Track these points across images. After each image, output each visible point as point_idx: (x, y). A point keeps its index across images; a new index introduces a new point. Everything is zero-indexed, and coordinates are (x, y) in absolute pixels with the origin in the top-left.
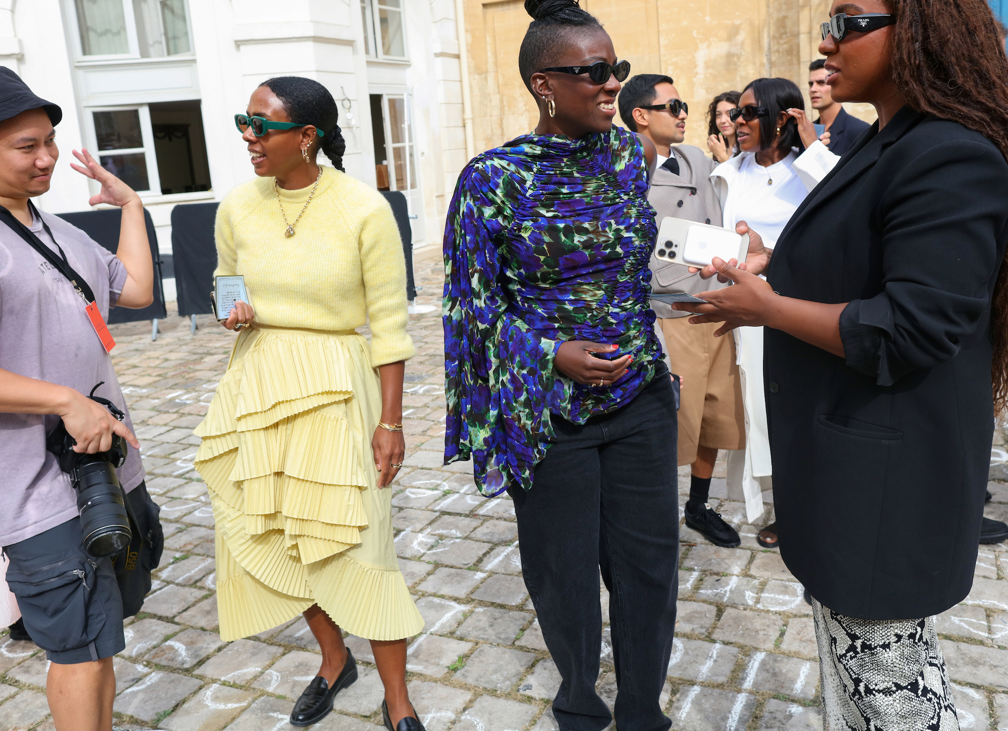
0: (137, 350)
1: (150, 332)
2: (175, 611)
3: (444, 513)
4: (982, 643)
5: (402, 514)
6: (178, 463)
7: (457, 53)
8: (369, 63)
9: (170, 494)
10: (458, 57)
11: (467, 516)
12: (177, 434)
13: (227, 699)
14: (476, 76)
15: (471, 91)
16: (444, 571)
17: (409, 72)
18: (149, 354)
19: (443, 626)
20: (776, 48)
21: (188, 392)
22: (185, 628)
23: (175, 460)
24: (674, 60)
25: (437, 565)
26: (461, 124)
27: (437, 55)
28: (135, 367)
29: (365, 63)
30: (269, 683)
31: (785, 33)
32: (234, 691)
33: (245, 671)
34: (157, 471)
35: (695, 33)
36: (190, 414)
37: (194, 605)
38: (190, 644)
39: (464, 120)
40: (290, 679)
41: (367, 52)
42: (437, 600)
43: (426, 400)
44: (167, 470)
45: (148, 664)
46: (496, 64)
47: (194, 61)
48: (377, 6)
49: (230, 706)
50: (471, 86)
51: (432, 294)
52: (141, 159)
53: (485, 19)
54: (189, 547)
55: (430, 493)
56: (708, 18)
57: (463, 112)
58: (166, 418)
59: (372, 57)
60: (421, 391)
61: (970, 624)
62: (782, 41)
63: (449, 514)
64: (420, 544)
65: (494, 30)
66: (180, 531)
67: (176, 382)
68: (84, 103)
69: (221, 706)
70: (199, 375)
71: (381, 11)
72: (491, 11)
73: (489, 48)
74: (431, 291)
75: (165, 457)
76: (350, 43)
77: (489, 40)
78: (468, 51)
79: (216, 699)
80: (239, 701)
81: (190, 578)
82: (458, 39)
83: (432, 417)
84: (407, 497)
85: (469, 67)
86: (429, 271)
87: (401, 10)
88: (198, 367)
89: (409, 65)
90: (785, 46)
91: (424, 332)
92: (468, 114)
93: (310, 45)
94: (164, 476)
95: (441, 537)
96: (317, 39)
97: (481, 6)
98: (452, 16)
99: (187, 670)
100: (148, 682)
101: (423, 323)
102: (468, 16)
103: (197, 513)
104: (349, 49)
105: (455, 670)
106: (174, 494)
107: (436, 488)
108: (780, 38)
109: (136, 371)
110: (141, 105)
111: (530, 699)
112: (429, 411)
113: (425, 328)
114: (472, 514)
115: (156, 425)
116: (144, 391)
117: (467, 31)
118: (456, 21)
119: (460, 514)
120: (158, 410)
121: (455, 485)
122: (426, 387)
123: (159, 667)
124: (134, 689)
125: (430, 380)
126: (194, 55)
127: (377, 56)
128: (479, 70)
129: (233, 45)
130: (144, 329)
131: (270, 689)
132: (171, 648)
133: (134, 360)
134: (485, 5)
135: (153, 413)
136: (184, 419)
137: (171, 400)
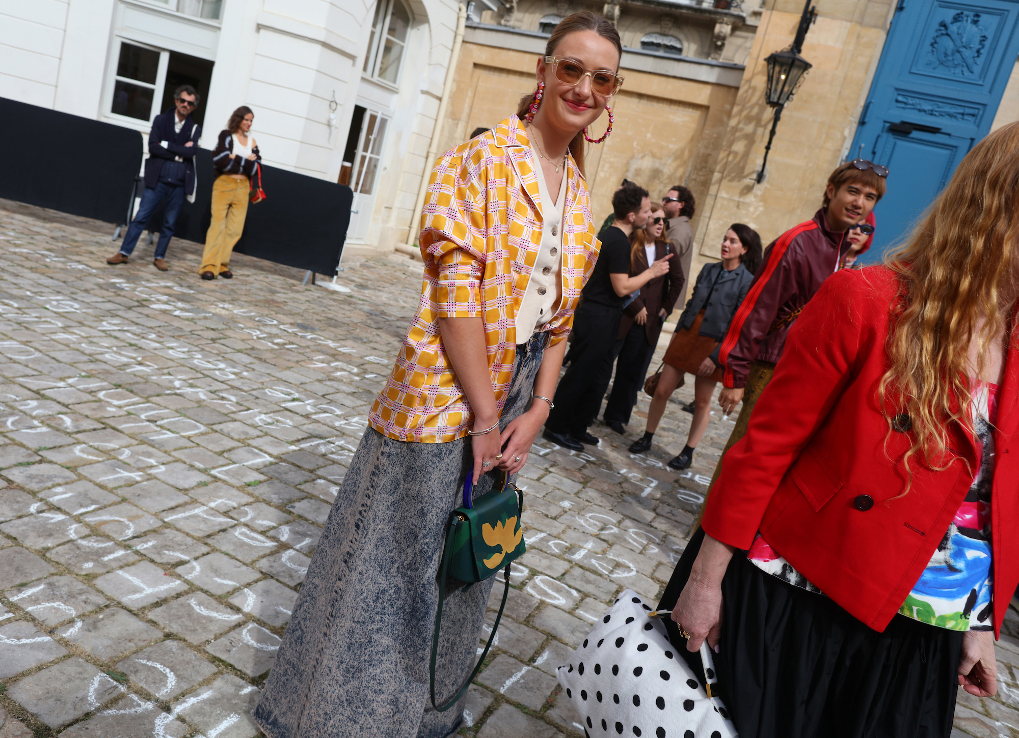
0: (98, 243)
1: (112, 234)
2: (71, 401)
3: (287, 409)
4: (601, 575)
5: (257, 401)
6: (104, 323)
7: (440, 95)
8: (363, 79)
9: (91, 339)
10: (440, 99)
11: (302, 416)
12: (109, 306)
13: (89, 454)
14: (450, 120)
15: (442, 131)
16: (269, 438)
17: (395, 97)
18: (106, 248)
19: (253, 464)
20: (694, 177)
21: (128, 282)
22: (74, 413)
23: (102, 321)
24: (612, 160)
25: (266, 434)
26: (425, 154)
27: (423, 92)
28: (92, 253)
29: (359, 78)
30: (122, 454)
31: (705, 167)
32: (96, 452)
33: (108, 444)
34: (85, 323)
35: (635, 144)
36: (124, 296)
37: (85, 402)
38: (75, 420)
39: (428, 153)
40: (137, 457)
41: (365, 69)
42: (256, 451)
43: (309, 343)
44: (94, 324)
45: (42, 422)
46: (469, 115)
47: (219, 29)
48: (385, 35)
49: (90, 457)
50: (443, 127)
51: (352, 281)
52: (150, 93)
53: (472, 76)
54: (94, 372)
55: (283, 396)
56: (649, 135)
57: (430, 145)
58: (105, 293)
59: (368, 75)
60: (309, 337)
61: (601, 565)
62: (701, 173)
63: (290, 411)
64: (261, 420)
65: (476, 87)
66: (92, 362)
67: (122, 273)
68: (117, 32)
69: (85, 456)
70: (141, 274)
71: (388, 40)
72: (479, 72)
73: (468, 101)
74: (353, 278)
75: (95, 317)
76: (352, 58)
77: (470, 94)
78: (450, 97)
79: (82, 451)
80: (98, 456)
81: (88, 388)
82: (445, 84)
83: (308, 355)
84: (265, 393)
85: (446, 111)
86: (358, 264)
87: (405, 45)
88: (142, 269)
89: (397, 93)
90: (702, 178)
91: (332, 303)
92: (434, 149)
93: (319, 47)
94: (90, 327)
95: (278, 421)
96: (325, 45)
97: (472, 65)
98: (446, 65)
99: (68, 433)
100: (39, 430)
101: (335, 297)
102: (460, 69)
103: (107, 356)
104: (350, 62)
105: (249, 485)
106: (94, 340)
107: (289, 394)
108: (701, 170)
109: (92, 256)
110: (164, 50)
111: (290, 513)
112: (308, 350)
113: (335, 300)
114: (307, 416)
115: (95, 295)
116: (94, 271)
117: (454, 80)
118: (448, 70)
119: (297, 414)
120: (100, 286)
121: (303, 397)
122: (314, 336)
123: (49, 426)
124: (29, 431)
125: (319, 333)
126: (221, 23)
127: (372, 76)
128: (454, 116)
129: (254, 27)
130: (109, 231)
131: (121, 458)
132: (61, 419)
133: (93, 249)
134: (476, 65)
135: (95, 287)
136: (119, 298)
137: (114, 284)
